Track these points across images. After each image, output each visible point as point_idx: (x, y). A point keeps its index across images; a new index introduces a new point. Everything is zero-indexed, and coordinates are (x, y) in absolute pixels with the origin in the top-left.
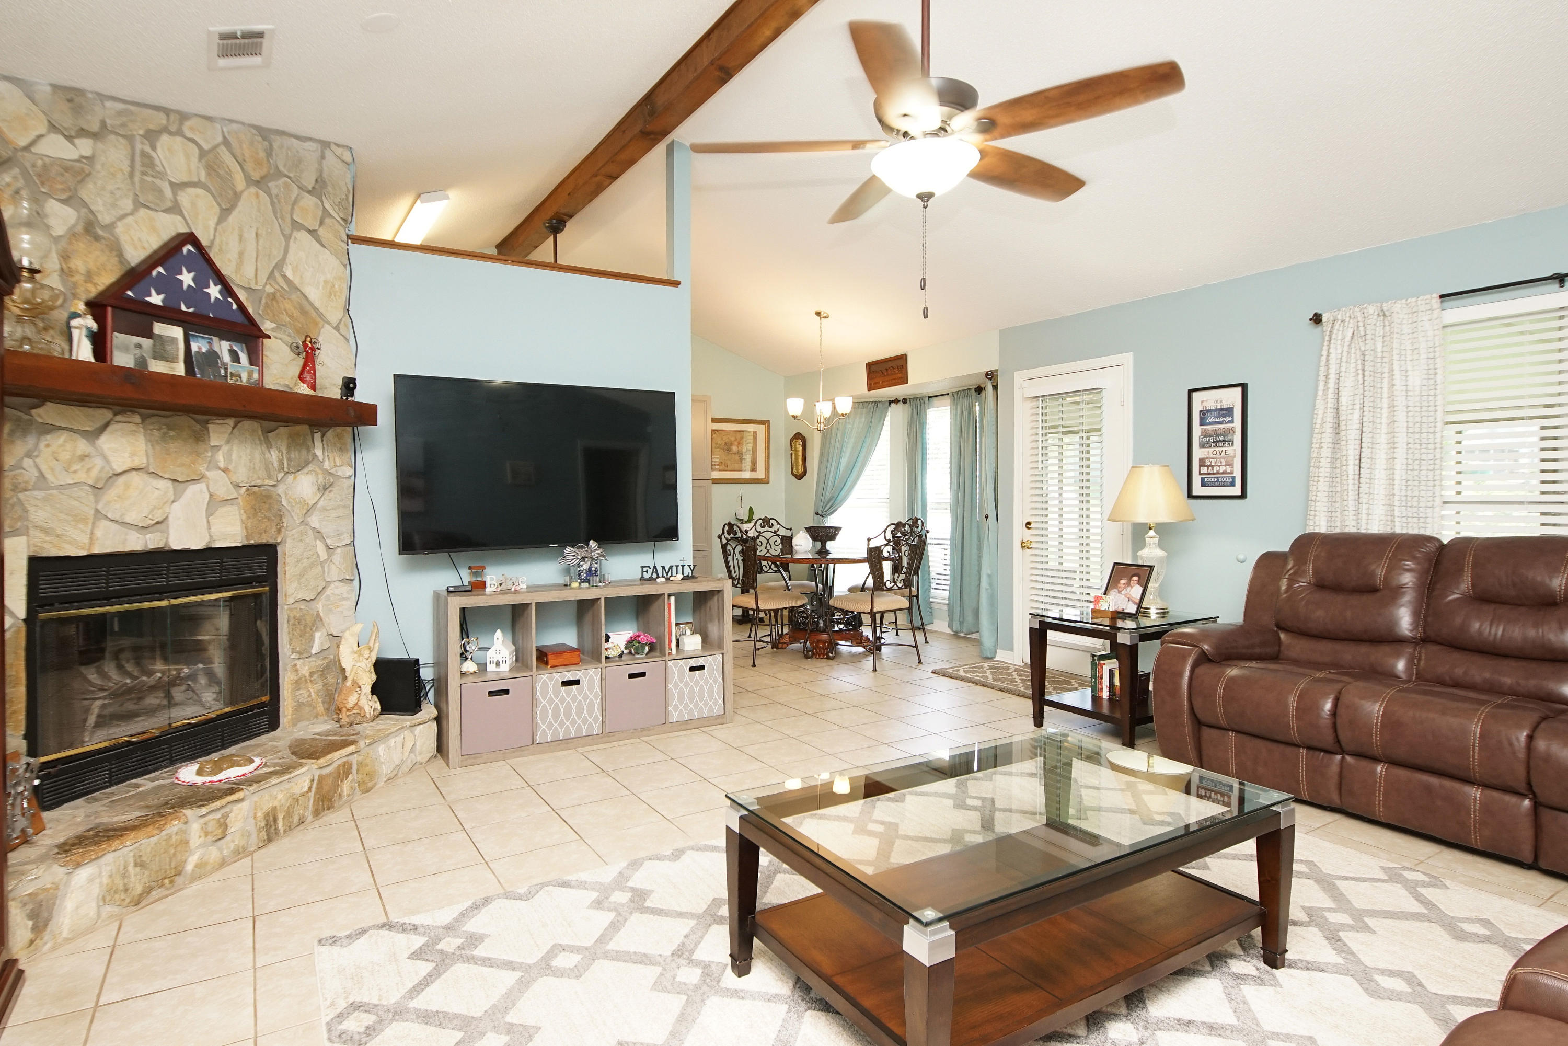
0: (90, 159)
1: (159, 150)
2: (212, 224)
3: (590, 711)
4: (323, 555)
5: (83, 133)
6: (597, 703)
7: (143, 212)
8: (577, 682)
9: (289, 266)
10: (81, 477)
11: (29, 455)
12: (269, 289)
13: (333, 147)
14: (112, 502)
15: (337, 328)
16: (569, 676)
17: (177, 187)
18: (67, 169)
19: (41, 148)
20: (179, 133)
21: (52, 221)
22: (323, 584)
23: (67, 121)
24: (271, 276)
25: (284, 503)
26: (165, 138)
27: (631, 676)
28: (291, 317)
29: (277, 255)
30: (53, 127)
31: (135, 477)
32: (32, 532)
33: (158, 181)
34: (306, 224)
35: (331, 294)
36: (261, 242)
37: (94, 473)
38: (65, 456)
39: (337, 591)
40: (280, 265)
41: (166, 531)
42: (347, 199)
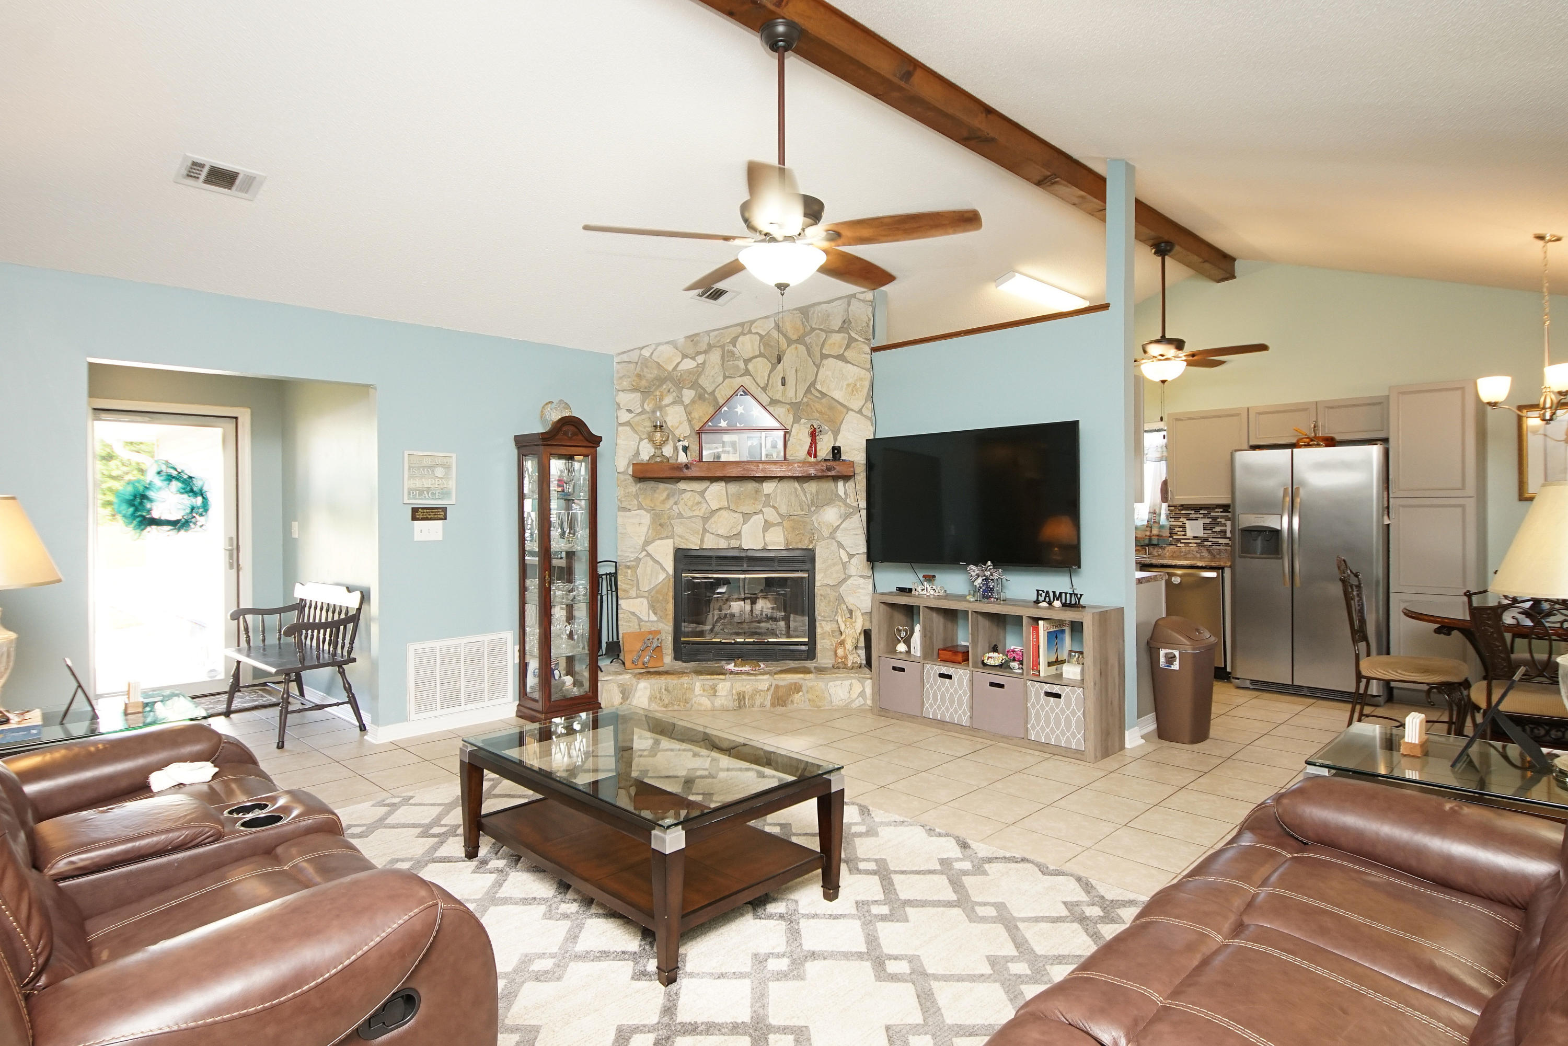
0: (704, 363)
1: (737, 346)
2: (766, 374)
3: (960, 705)
4: (845, 558)
5: (699, 353)
6: (966, 699)
7: (727, 380)
8: (949, 677)
9: (819, 383)
10: (697, 513)
11: (676, 503)
12: (805, 400)
13: (858, 296)
14: (712, 525)
15: (860, 412)
16: (944, 670)
17: (747, 361)
18: (690, 373)
19: (680, 368)
20: (750, 332)
21: (684, 399)
22: (843, 577)
23: (691, 351)
24: (808, 391)
25: (816, 525)
26: (741, 338)
27: (992, 684)
28: (821, 413)
29: (810, 379)
30: (685, 356)
31: (724, 513)
32: (676, 537)
33: (736, 362)
34: (832, 353)
35: (853, 391)
36: (799, 374)
37: (703, 510)
38: (690, 503)
39: (855, 582)
40: (813, 384)
41: (740, 539)
42: (868, 326)
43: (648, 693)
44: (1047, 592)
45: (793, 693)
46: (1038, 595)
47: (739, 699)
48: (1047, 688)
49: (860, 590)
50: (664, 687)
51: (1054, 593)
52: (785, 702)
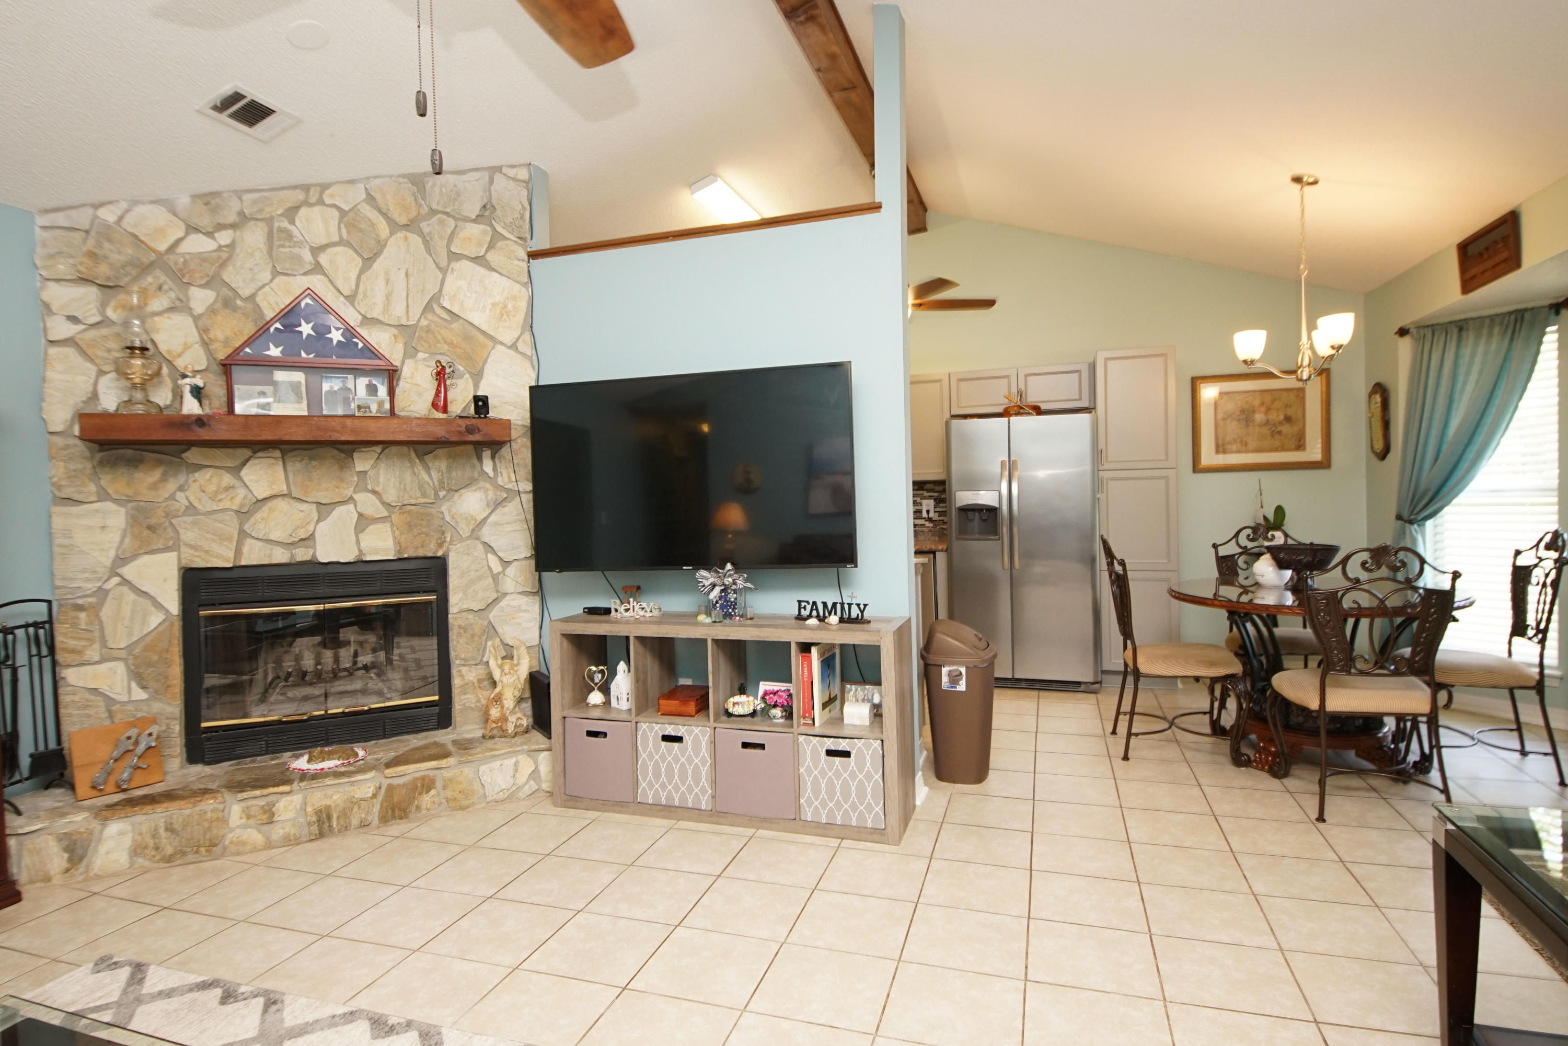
0: (232, 246)
1: (297, 223)
2: (353, 275)
3: (697, 780)
4: (496, 567)
5: (221, 227)
6: (705, 771)
7: (280, 280)
8: (678, 739)
9: (447, 298)
10: (226, 504)
11: (181, 488)
12: (424, 322)
13: (505, 170)
14: (259, 524)
15: (514, 347)
16: (670, 730)
17: (316, 251)
18: (205, 260)
19: (184, 248)
20: (321, 202)
21: (193, 304)
22: (495, 596)
23: (205, 222)
24: (428, 308)
25: (448, 518)
26: (303, 211)
27: (745, 745)
28: (450, 344)
29: (432, 290)
30: (192, 229)
31: (281, 504)
32: (183, 549)
33: (296, 250)
34: (466, 253)
35: (502, 315)
36: (412, 280)
37: (238, 500)
38: (212, 488)
39: (513, 603)
40: (436, 298)
41: (314, 547)
42: (522, 217)
43: (128, 841)
44: (814, 603)
45: (420, 794)
46: (800, 608)
47: (318, 821)
48: (831, 744)
49: (521, 614)
50: (162, 825)
51: (825, 604)
52: (404, 811)
